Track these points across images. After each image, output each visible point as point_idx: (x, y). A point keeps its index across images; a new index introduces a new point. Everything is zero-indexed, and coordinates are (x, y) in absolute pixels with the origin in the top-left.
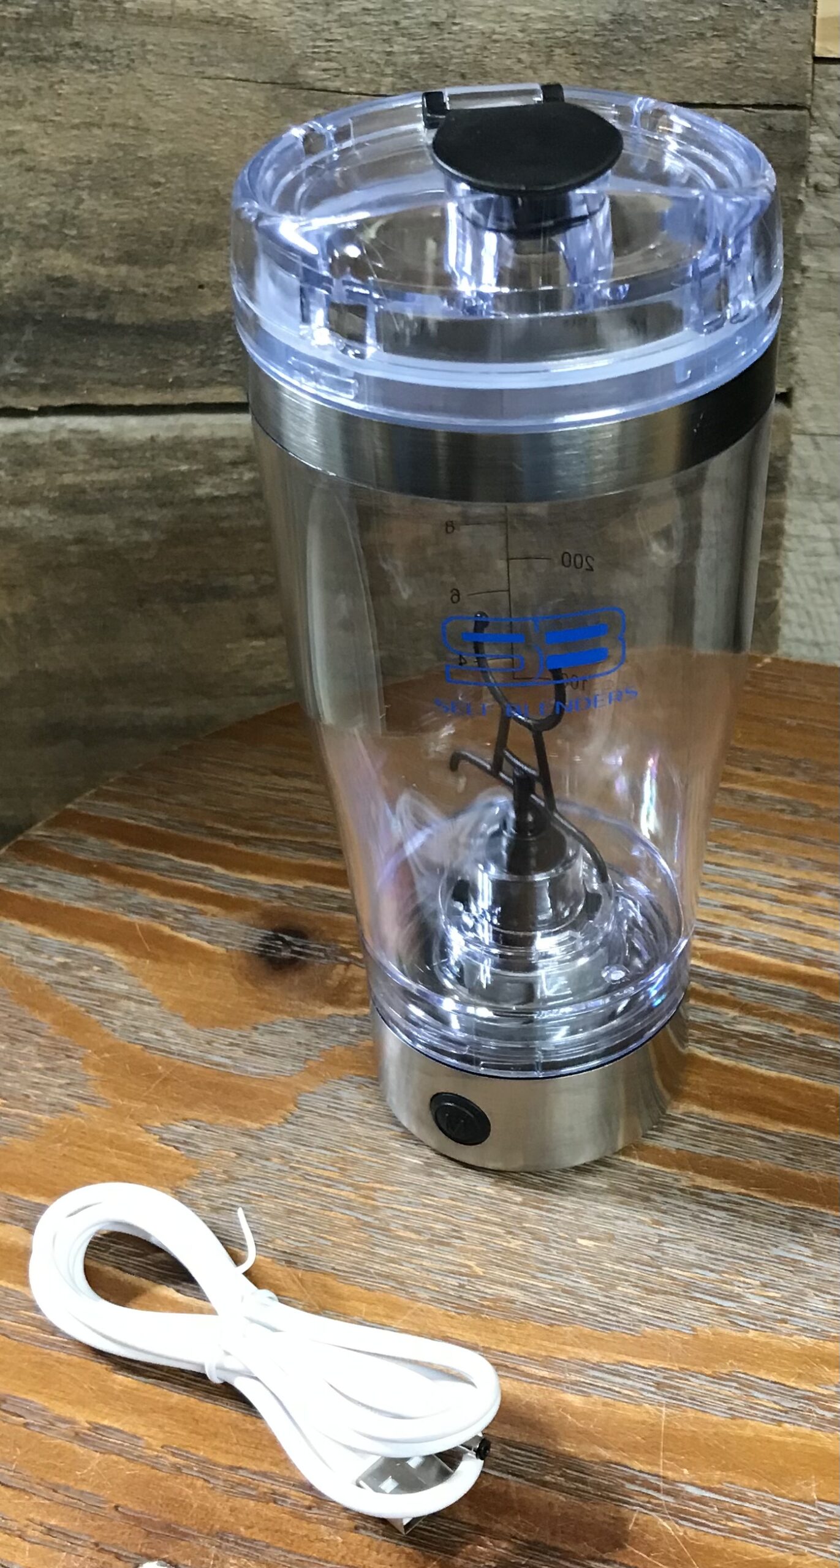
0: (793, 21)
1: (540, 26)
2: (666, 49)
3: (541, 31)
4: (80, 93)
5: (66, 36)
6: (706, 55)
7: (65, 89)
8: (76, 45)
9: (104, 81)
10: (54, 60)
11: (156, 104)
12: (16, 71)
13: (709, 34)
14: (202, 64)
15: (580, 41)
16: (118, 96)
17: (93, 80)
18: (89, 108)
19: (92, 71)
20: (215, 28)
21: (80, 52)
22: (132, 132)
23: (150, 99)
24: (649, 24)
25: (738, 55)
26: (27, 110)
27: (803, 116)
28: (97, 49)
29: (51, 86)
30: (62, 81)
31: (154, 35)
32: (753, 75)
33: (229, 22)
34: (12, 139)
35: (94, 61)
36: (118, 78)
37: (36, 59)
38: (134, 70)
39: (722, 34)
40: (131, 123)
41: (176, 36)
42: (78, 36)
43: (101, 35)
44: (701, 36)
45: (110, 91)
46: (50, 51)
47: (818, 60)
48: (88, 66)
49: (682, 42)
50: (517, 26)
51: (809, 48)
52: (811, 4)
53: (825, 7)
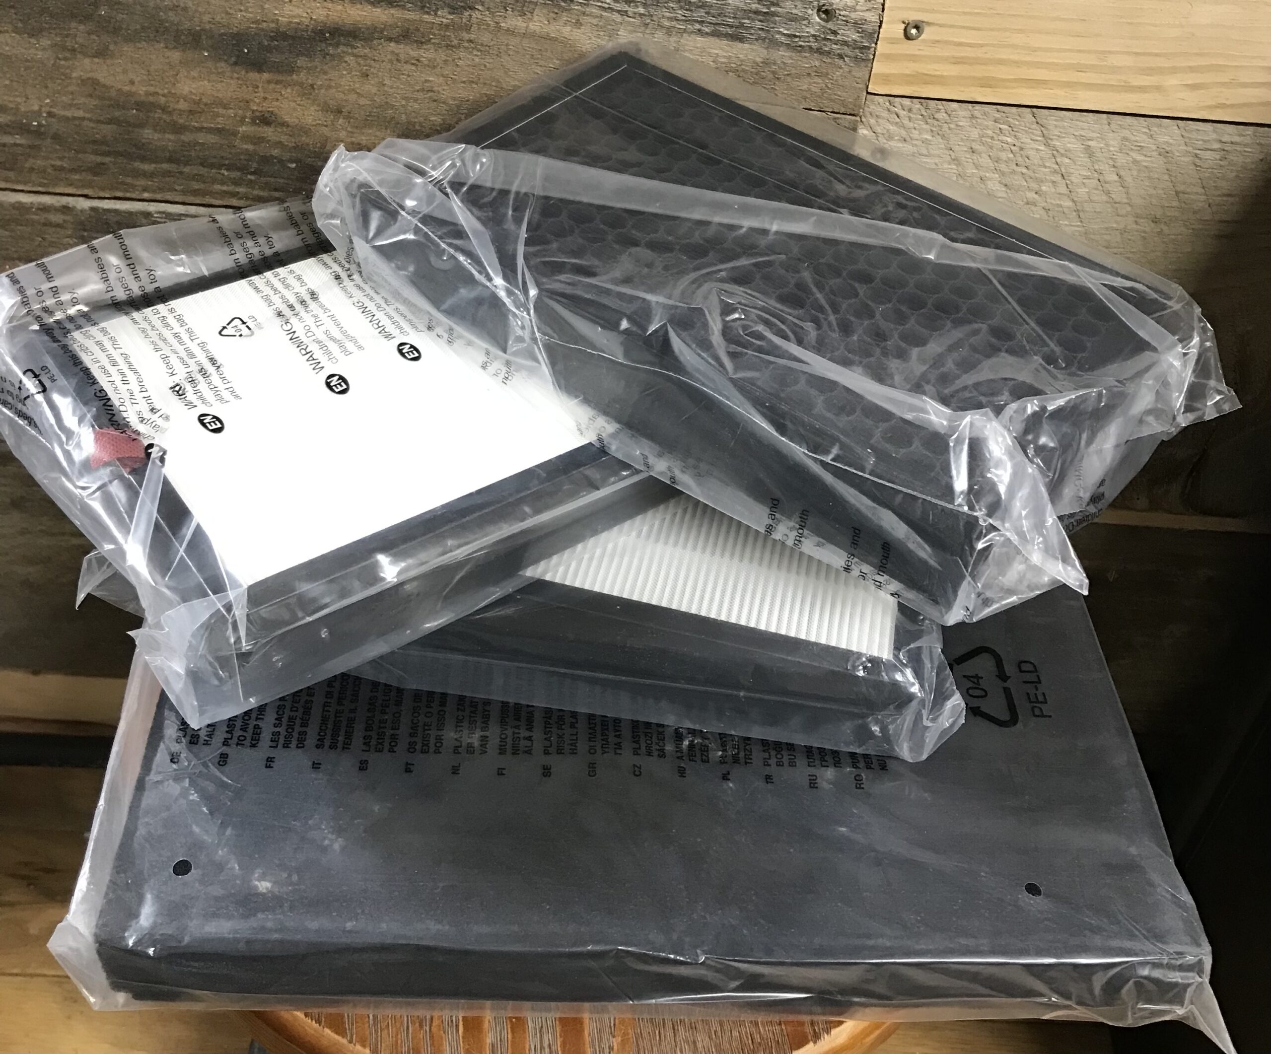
0: (860, 73)
1: (723, 60)
2: (789, 79)
3: (722, 63)
4: (469, 65)
5: (466, 36)
6: (810, 84)
7: (460, 63)
8: (471, 41)
9: (482, 61)
10: (458, 47)
11: (510, 76)
12: (436, 50)
13: (813, 74)
14: (538, 59)
15: (743, 70)
16: (489, 69)
17: (477, 60)
18: (473, 74)
19: (476, 55)
20: (548, 41)
21: (472, 45)
22: (494, 88)
23: (506, 73)
24: (782, 65)
25: (827, 86)
26: (438, 70)
27: (857, 121)
28: (482, 45)
29: (454, 60)
30: (460, 59)
31: (513, 41)
32: (834, 97)
33: (556, 39)
34: (427, 84)
35: (478, 50)
36: (491, 61)
37: (448, 46)
38: (501, 57)
39: (819, 74)
40: (494, 84)
41: (526, 43)
42: (473, 37)
43: (486, 38)
44: (809, 74)
45: (485, 66)
46: (455, 42)
47: (868, 93)
48: (475, 52)
49: (799, 76)
50: (711, 59)
51: (865, 87)
52: (870, 65)
53: (878, 68)
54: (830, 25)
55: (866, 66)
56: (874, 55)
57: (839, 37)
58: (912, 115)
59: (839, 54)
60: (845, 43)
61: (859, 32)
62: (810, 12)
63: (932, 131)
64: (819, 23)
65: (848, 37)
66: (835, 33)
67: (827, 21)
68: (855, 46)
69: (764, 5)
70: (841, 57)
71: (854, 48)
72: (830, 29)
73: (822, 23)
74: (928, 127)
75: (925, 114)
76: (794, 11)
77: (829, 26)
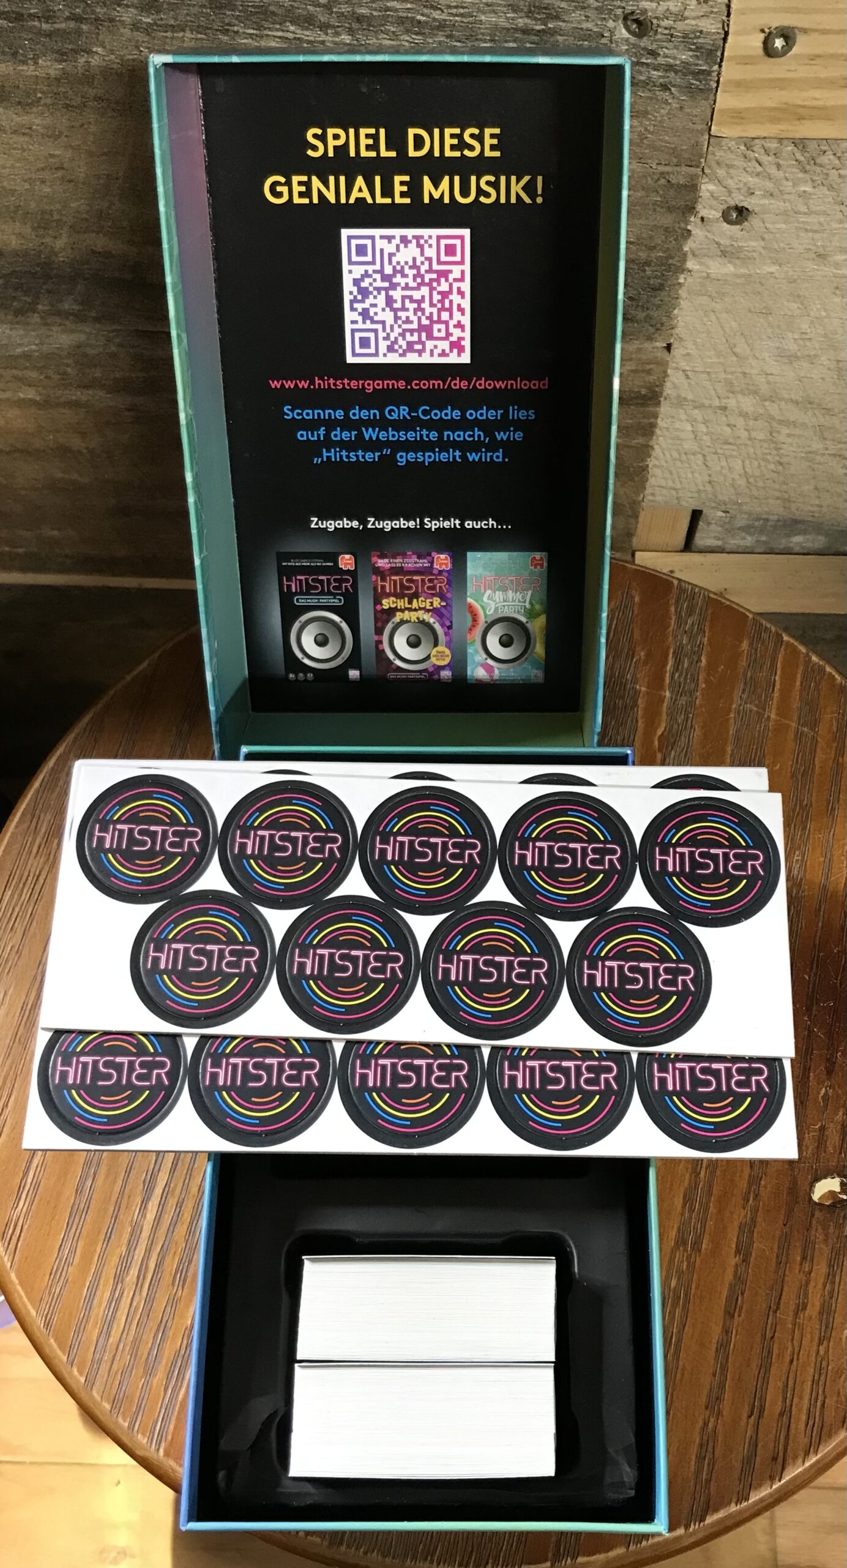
0: (697, 108)
27: (698, 174)
47: (712, 136)
51: (706, 128)
52: (712, 97)
53: (723, 100)
54: (645, 42)
55: (706, 99)
56: (718, 82)
57: (661, 60)
58: (781, 162)
59: (661, 85)
60: (669, 68)
61: (690, 50)
62: (611, 24)
63: (813, 181)
64: (627, 40)
65: (675, 58)
66: (653, 54)
67: (640, 36)
68: (686, 69)
69: (536, 19)
70: (665, 87)
71: (685, 75)
72: (644, 49)
73: (633, 39)
74: (807, 176)
75: (802, 159)
76: (585, 25)
77: (642, 45)
